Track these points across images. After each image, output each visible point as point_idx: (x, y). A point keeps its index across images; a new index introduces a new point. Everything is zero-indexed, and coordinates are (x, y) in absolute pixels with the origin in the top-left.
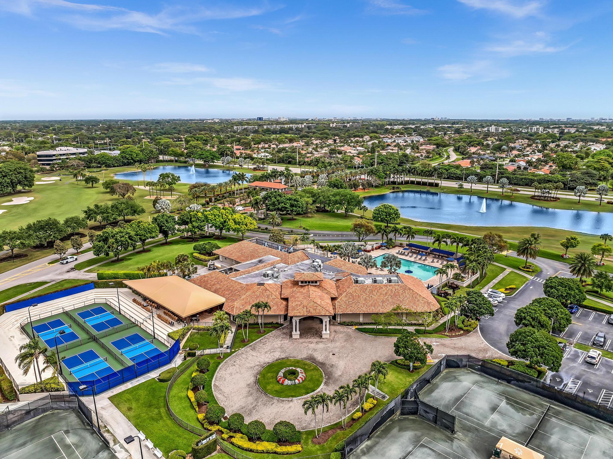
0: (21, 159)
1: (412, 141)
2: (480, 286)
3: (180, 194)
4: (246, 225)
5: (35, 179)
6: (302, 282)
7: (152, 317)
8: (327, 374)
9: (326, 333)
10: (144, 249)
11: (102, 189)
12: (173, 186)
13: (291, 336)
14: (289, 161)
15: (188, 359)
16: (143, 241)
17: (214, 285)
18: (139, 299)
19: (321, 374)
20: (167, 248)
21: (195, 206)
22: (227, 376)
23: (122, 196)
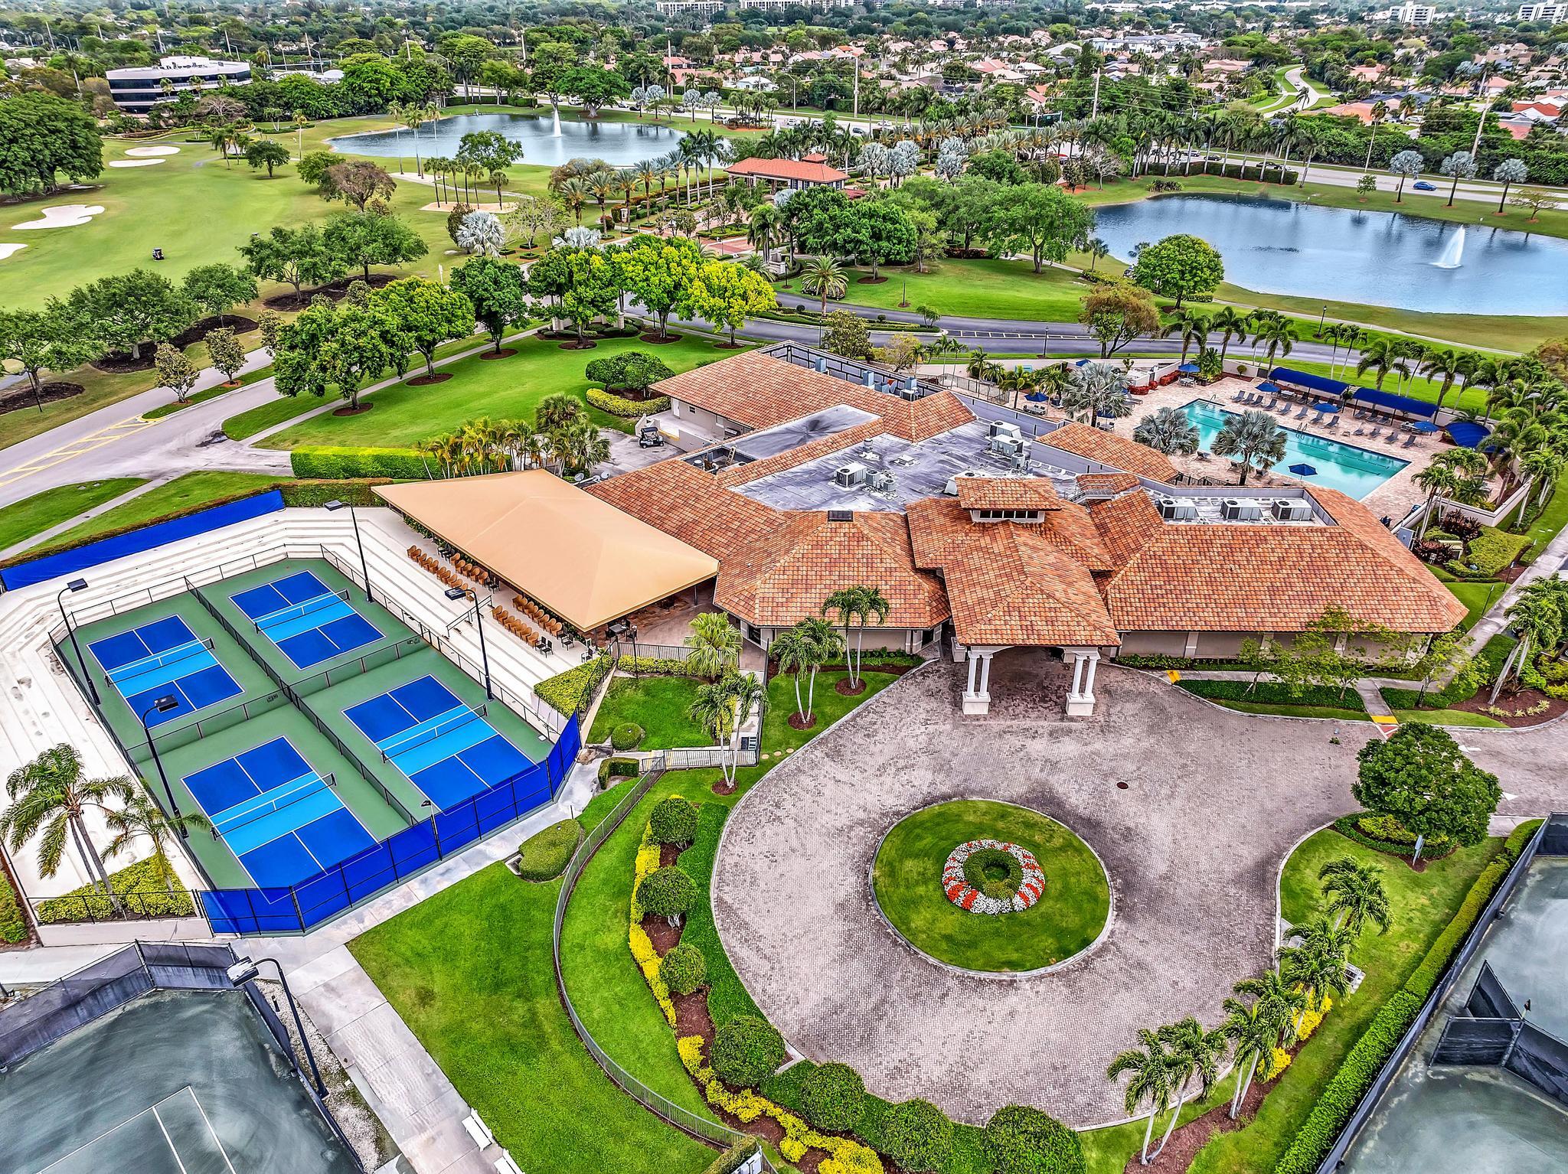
0: (68, 92)
1: (1179, 47)
2: (1546, 524)
3: (523, 196)
4: (744, 297)
5: (103, 150)
6: (985, 513)
7: (475, 616)
8: (1116, 868)
9: (1081, 703)
10: (431, 370)
11: (299, 183)
12: (504, 170)
13: (957, 704)
14: (831, 98)
15: (614, 783)
16: (428, 347)
17: (673, 508)
18: (432, 553)
19: (1095, 869)
20: (504, 369)
21: (582, 233)
22: (760, 865)
23: (357, 202)
